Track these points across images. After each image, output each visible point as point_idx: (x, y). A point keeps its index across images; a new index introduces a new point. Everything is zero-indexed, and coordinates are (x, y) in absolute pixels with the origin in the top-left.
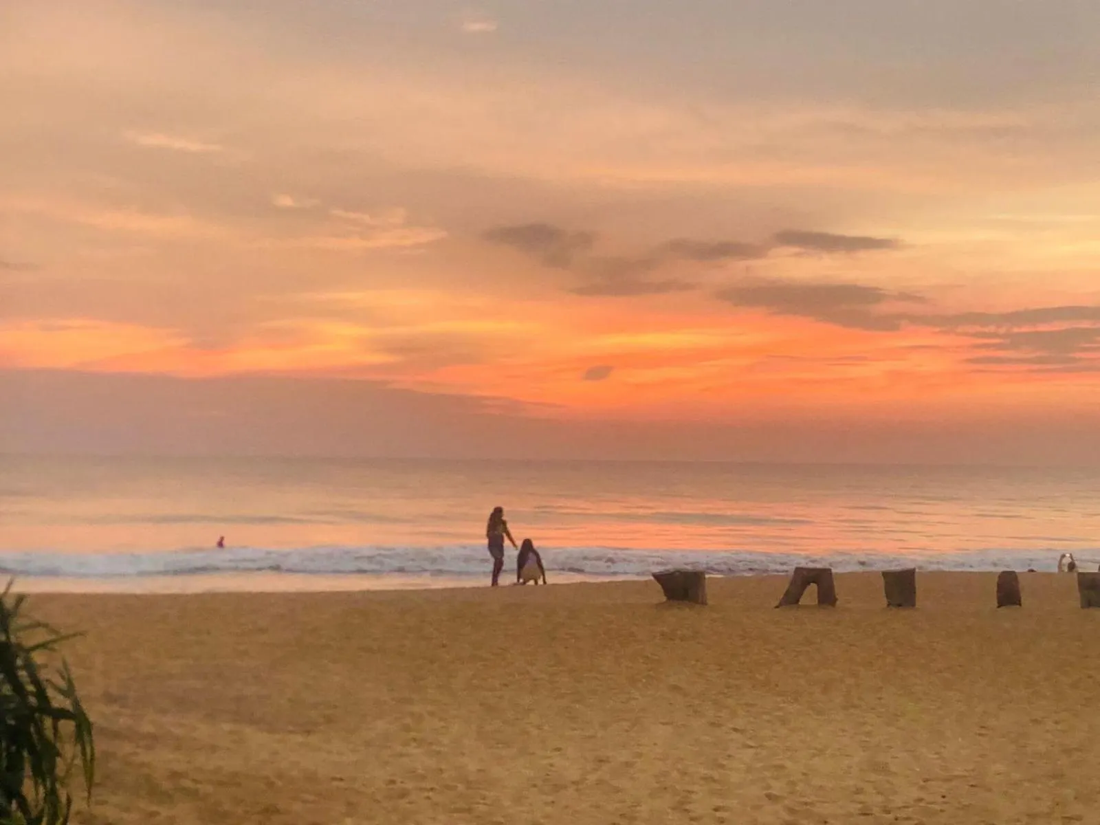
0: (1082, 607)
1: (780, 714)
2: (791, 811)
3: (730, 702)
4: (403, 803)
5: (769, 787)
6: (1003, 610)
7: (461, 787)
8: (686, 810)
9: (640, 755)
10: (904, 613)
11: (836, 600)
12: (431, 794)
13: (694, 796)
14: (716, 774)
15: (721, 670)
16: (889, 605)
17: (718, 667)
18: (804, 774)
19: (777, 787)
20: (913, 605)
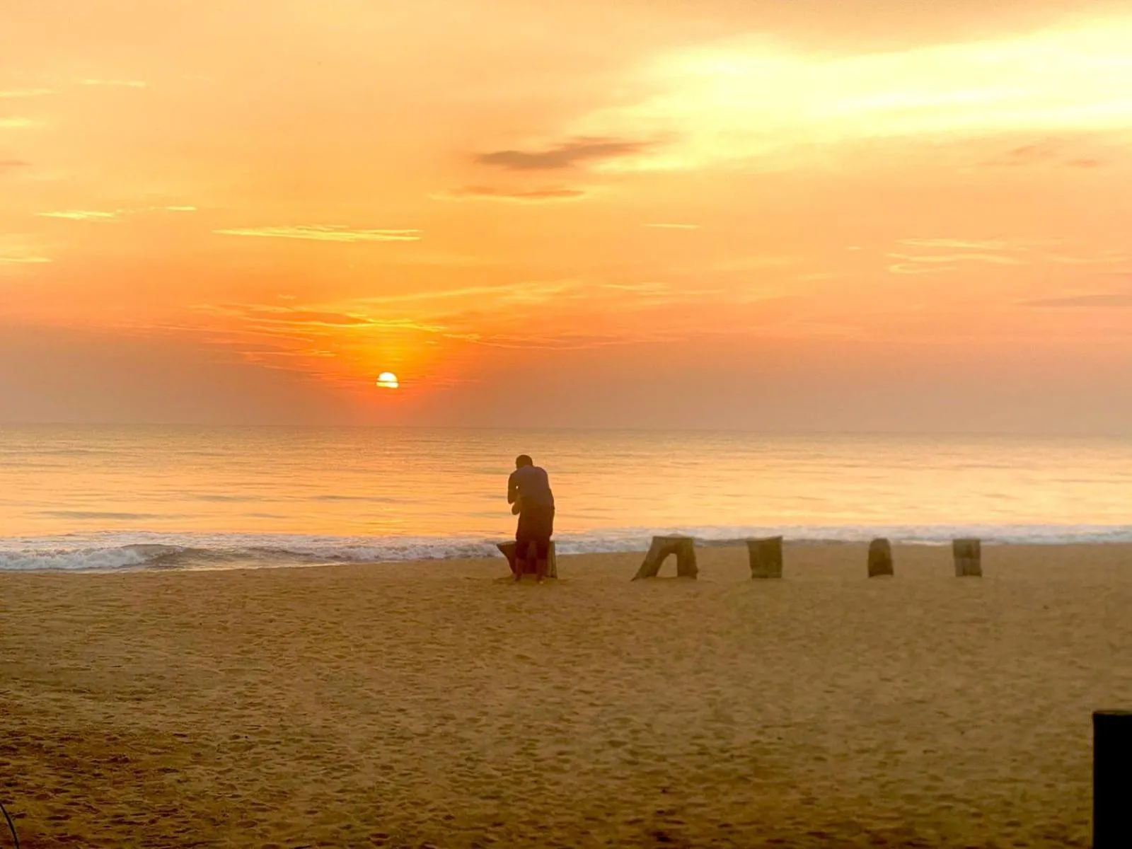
0: (958, 575)
1: (630, 678)
2: (633, 753)
3: (579, 669)
4: (249, 754)
5: (612, 735)
6: (873, 580)
7: (307, 741)
8: (532, 754)
9: (486, 714)
10: (771, 583)
11: (696, 571)
12: (277, 746)
13: (539, 744)
14: (561, 726)
15: (570, 641)
16: (754, 576)
17: (568, 638)
18: (647, 725)
19: (620, 735)
20: (779, 576)
